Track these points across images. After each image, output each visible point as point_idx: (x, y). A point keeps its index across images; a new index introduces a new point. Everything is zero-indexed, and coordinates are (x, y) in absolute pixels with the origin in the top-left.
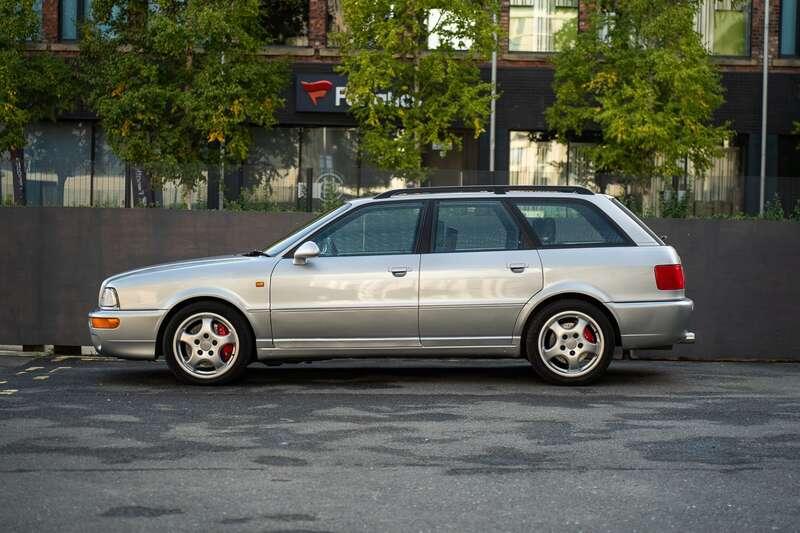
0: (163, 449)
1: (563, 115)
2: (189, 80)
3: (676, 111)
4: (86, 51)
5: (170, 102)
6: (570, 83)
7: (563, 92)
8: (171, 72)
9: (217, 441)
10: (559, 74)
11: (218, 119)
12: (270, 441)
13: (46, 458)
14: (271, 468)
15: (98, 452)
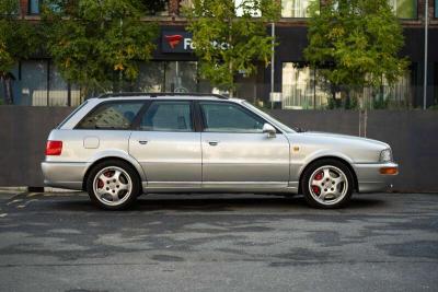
0: (95, 251)
1: (313, 52)
2: (102, 35)
3: (378, 50)
4: (45, 20)
5: (92, 47)
6: (317, 34)
7: (314, 40)
8: (93, 30)
9: (127, 245)
10: (312, 29)
11: (119, 57)
12: (159, 245)
13: (25, 258)
14: (162, 263)
15: (56, 253)
